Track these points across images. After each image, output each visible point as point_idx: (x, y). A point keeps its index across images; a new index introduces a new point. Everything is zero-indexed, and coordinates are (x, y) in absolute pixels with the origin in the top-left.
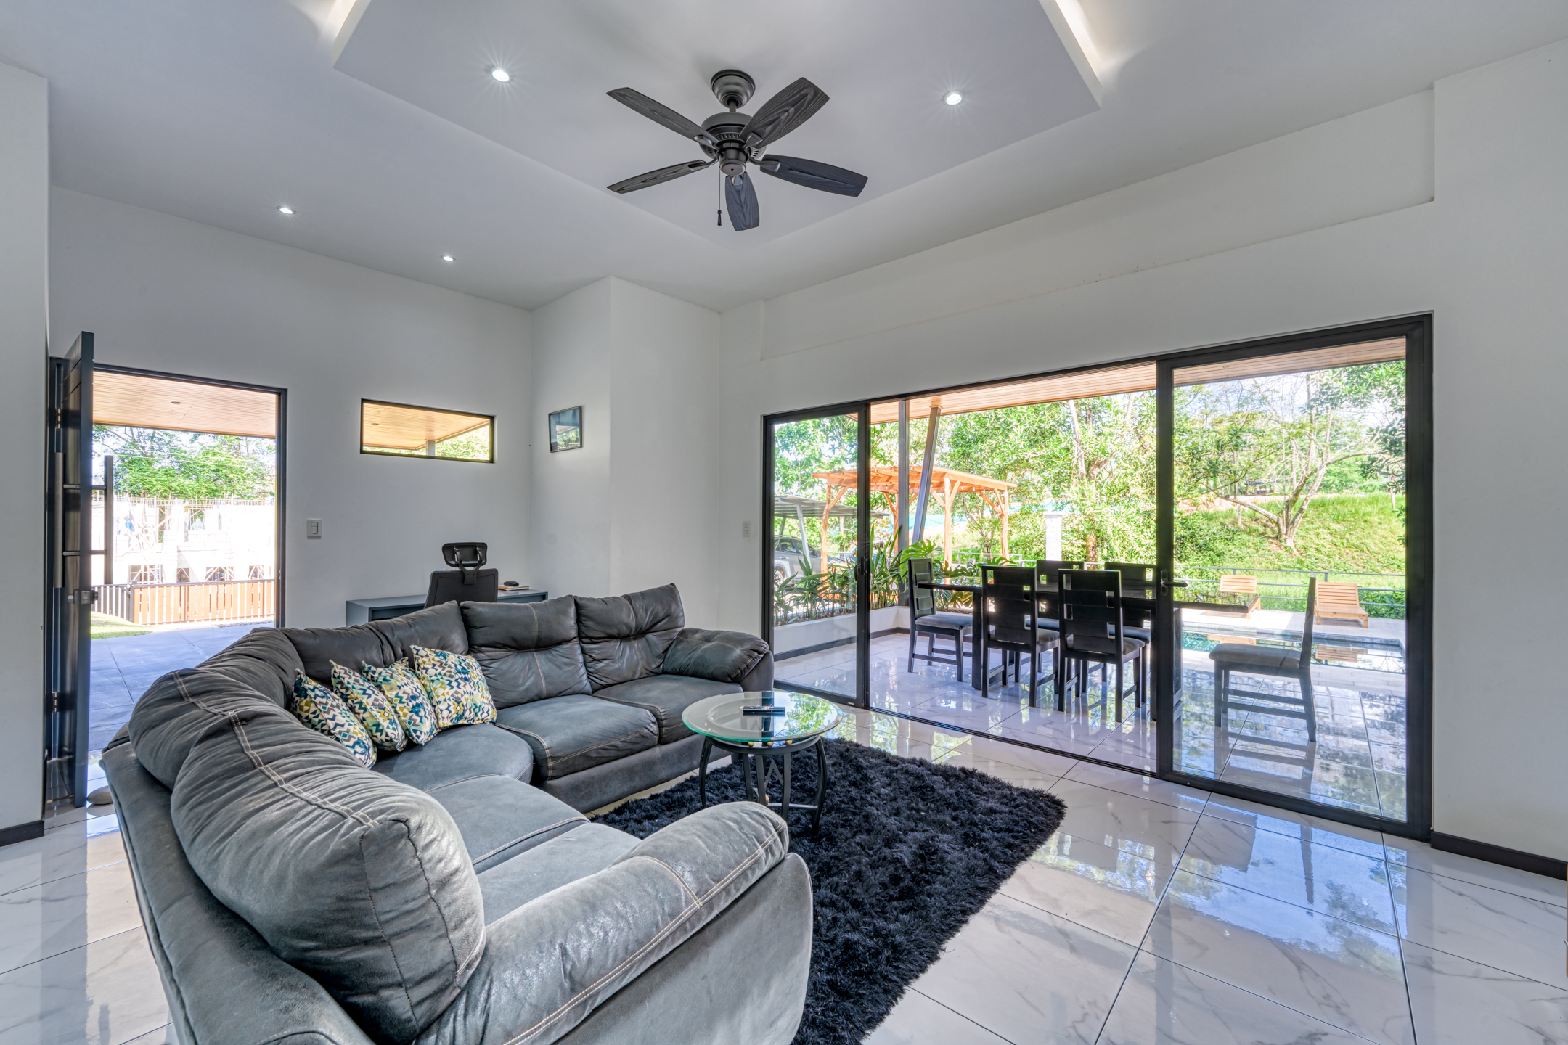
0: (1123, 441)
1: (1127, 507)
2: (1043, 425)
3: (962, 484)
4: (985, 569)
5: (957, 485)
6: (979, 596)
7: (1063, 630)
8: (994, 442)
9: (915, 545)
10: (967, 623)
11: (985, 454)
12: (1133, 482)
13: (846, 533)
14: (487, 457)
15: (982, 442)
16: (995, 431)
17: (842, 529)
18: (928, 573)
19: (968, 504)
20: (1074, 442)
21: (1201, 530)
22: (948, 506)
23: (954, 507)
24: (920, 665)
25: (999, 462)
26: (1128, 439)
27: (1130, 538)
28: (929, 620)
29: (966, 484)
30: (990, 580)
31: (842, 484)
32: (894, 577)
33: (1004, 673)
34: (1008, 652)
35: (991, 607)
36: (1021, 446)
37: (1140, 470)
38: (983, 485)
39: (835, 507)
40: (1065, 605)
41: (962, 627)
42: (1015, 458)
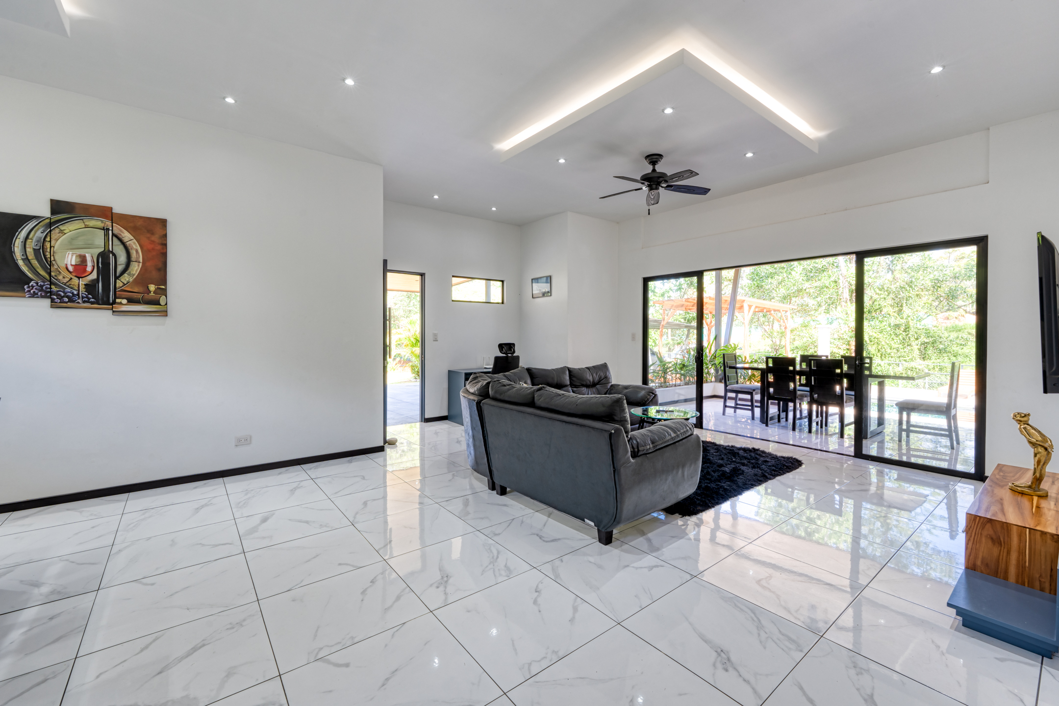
0: (878, 275)
1: (881, 322)
2: (816, 265)
3: (756, 307)
4: (767, 358)
5: (753, 309)
6: (764, 373)
7: (811, 392)
8: (780, 278)
9: (726, 346)
10: (757, 389)
11: (774, 286)
12: (885, 304)
13: (673, 340)
14: (500, 301)
15: (772, 278)
16: (781, 270)
17: (670, 337)
18: (734, 362)
19: (762, 319)
20: (841, 277)
21: (940, 338)
22: (747, 321)
23: (751, 321)
24: (729, 411)
25: (784, 291)
26: (882, 274)
27: (883, 343)
28: (735, 387)
29: (759, 307)
30: (771, 365)
31: (673, 308)
32: (712, 365)
33: (779, 415)
34: (781, 402)
35: (771, 378)
36: (801, 280)
37: (891, 296)
38: (771, 308)
39: (668, 323)
40: (813, 378)
41: (754, 390)
42: (796, 288)
